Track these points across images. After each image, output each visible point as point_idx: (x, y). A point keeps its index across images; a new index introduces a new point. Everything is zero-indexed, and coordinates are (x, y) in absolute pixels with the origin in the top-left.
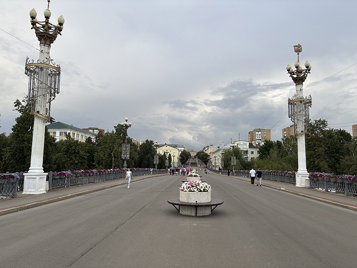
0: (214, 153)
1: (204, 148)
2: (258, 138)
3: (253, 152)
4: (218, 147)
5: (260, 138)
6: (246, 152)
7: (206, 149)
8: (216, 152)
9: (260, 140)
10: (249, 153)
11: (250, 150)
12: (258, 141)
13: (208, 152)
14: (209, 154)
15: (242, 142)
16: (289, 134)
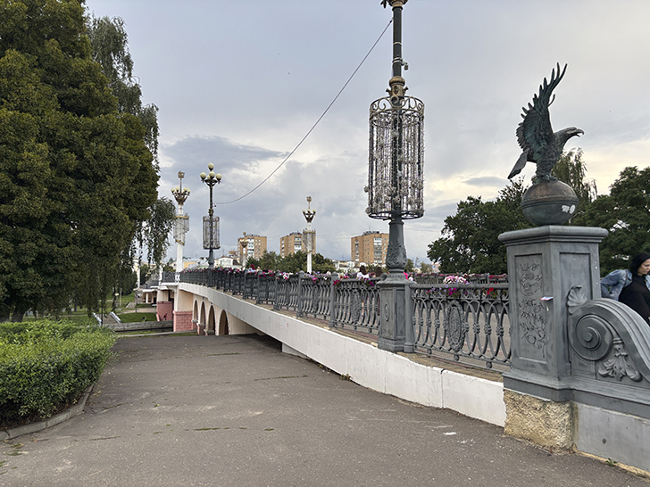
2: (251, 248)
5: (253, 248)
15: (226, 259)
16: (287, 245)
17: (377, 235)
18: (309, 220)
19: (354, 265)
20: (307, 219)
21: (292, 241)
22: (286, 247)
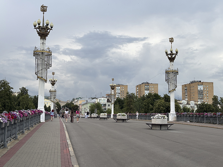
0: (83, 105)
1: (74, 100)
2: (118, 92)
3: (109, 105)
4: (87, 101)
5: (119, 92)
6: (105, 105)
7: (76, 101)
8: (85, 104)
9: (120, 93)
10: (107, 105)
11: (107, 104)
12: (117, 94)
13: (78, 104)
14: (78, 105)
15: (102, 98)
16: (140, 90)
17: (200, 83)
18: (172, 59)
19: (186, 103)
20: (169, 58)
21: (143, 87)
22: (140, 91)
